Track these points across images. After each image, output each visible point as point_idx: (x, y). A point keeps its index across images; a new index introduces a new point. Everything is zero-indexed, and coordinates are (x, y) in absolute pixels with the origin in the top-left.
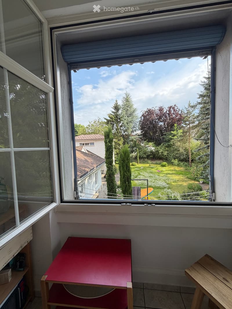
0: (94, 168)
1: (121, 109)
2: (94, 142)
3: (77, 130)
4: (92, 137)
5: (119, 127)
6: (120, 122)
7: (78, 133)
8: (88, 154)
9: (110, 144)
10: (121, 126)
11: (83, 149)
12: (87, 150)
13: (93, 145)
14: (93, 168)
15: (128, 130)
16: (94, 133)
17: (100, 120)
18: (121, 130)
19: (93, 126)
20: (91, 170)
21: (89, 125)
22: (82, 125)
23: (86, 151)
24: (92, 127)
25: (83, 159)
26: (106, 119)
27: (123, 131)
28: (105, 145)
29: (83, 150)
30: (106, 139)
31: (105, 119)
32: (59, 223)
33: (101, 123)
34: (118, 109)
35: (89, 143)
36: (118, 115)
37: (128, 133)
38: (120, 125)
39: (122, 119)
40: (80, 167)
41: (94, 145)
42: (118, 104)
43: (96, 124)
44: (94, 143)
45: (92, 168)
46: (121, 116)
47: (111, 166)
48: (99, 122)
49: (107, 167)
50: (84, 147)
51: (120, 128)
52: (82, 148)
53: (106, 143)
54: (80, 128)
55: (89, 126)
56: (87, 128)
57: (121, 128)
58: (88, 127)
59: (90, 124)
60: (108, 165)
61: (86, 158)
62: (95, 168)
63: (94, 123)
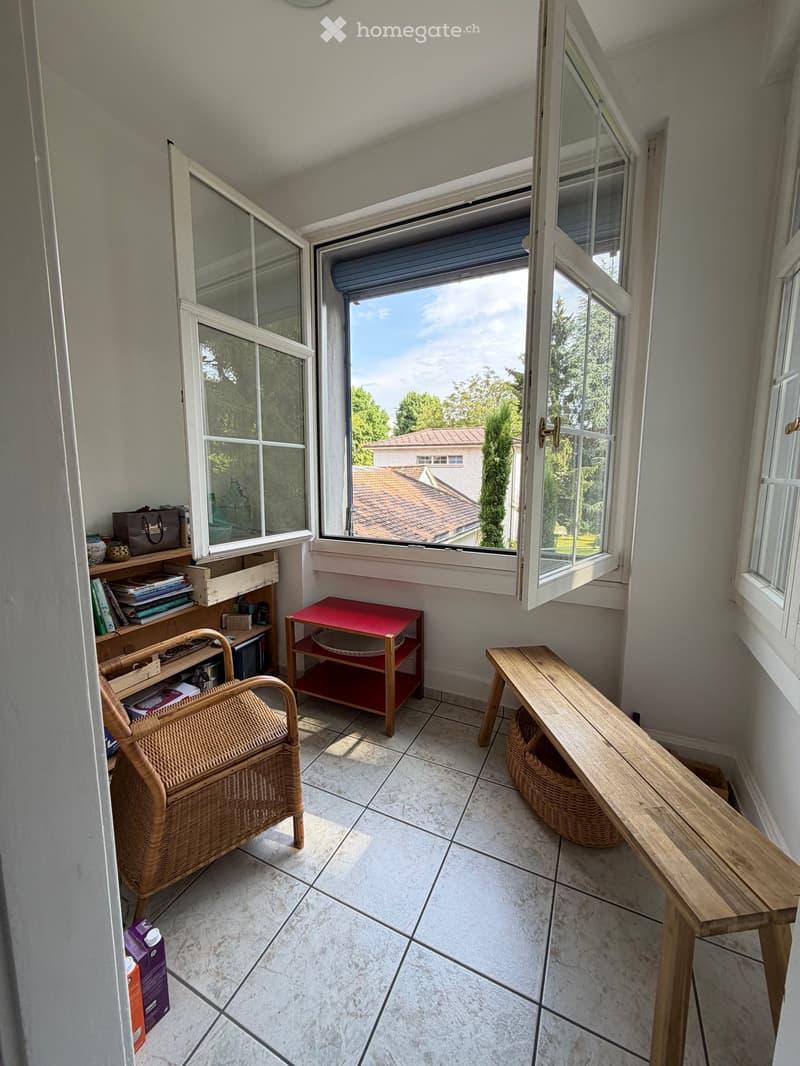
0: (447, 532)
1: (576, 331)
2: (464, 453)
3: (415, 414)
4: (456, 438)
5: (561, 404)
6: (565, 382)
7: (415, 424)
8: (437, 489)
9: (497, 459)
10: (570, 398)
11: (424, 473)
12: (437, 479)
13: (458, 462)
14: (444, 531)
15: (594, 414)
16: (467, 424)
17: (492, 376)
18: (568, 411)
19: (466, 398)
20: (436, 537)
21: (452, 395)
22: (432, 396)
23: (434, 481)
24: (464, 402)
25: (418, 504)
26: (514, 374)
27: (576, 416)
28: (484, 462)
29: (423, 478)
30: (488, 441)
31: (511, 372)
32: (316, 572)
33: (493, 389)
34: (564, 332)
35: (445, 458)
36: (560, 357)
37: (593, 423)
38: (567, 392)
39: (573, 370)
40: (406, 526)
41: (461, 462)
42: (563, 315)
43: (477, 390)
44: (461, 457)
45: (440, 532)
46: (572, 360)
47: (494, 527)
48: (488, 384)
49: (485, 531)
50: (426, 468)
51: (565, 403)
52: (422, 470)
53: (487, 454)
54: (424, 408)
55: (452, 397)
56: (447, 405)
57: (571, 405)
58: (449, 401)
59: (456, 392)
60: (487, 524)
61: (427, 500)
62: (450, 535)
63: (470, 387)
